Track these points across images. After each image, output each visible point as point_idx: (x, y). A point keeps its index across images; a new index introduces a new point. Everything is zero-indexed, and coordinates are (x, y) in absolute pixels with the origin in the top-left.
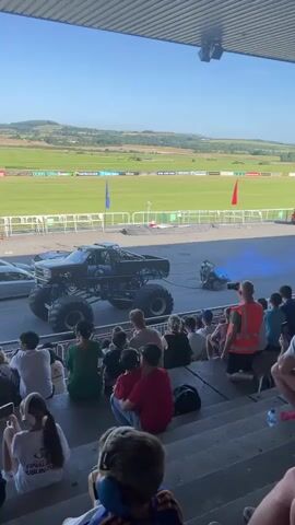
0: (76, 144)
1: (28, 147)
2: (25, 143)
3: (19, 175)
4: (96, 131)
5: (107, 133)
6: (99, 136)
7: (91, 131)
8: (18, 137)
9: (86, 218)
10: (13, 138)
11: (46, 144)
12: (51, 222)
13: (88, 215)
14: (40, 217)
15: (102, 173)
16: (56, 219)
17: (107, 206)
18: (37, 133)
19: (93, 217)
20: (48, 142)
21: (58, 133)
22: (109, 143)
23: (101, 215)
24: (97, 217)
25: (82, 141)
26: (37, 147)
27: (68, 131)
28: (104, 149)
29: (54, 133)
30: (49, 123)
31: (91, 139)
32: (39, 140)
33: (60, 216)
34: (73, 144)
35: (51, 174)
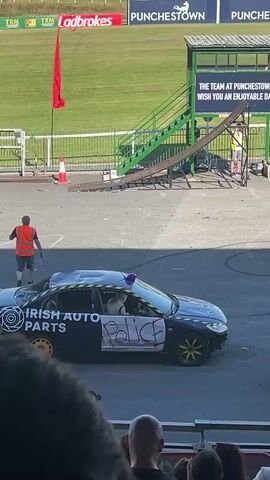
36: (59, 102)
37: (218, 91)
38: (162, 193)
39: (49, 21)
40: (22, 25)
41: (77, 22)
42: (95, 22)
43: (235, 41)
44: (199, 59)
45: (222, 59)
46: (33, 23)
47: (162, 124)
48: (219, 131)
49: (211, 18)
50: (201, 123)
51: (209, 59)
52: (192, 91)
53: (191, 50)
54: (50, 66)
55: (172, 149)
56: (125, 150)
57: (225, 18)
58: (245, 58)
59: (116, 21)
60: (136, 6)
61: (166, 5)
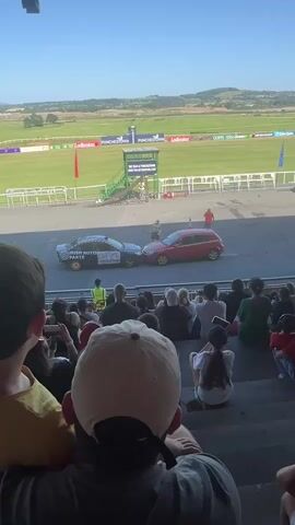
0: (253, 107)
1: (211, 113)
2: (208, 110)
3: (201, 139)
4: (274, 93)
5: (284, 94)
6: (276, 98)
7: (268, 93)
8: (202, 105)
9: (258, 177)
10: (198, 106)
11: (225, 110)
12: (227, 181)
13: (261, 174)
14: (218, 178)
15: (277, 134)
16: (232, 178)
17: (281, 165)
18: (219, 99)
19: (266, 176)
21: (237, 98)
22: (285, 104)
23: (273, 175)
24: (269, 176)
25: (259, 104)
26: (217, 113)
27: (248, 95)
28: (280, 110)
29: (234, 98)
30: (230, 89)
31: (268, 101)
32: (220, 106)
33: (235, 176)
34: (249, 108)
35: (229, 137)
36: (77, 175)
37: (135, 168)
38: (118, 207)
39: (71, 146)
40: (62, 147)
41: (82, 145)
42: (89, 145)
43: (140, 149)
44: (128, 157)
45: (136, 156)
46: (65, 147)
47: (116, 182)
48: (137, 182)
49: (131, 141)
50: (130, 180)
51: (131, 156)
52: (126, 169)
53: (125, 154)
54: (73, 162)
55: (120, 190)
56: (103, 192)
57: (136, 141)
58: (144, 156)
59: (96, 144)
60: (103, 139)
61: (115, 138)
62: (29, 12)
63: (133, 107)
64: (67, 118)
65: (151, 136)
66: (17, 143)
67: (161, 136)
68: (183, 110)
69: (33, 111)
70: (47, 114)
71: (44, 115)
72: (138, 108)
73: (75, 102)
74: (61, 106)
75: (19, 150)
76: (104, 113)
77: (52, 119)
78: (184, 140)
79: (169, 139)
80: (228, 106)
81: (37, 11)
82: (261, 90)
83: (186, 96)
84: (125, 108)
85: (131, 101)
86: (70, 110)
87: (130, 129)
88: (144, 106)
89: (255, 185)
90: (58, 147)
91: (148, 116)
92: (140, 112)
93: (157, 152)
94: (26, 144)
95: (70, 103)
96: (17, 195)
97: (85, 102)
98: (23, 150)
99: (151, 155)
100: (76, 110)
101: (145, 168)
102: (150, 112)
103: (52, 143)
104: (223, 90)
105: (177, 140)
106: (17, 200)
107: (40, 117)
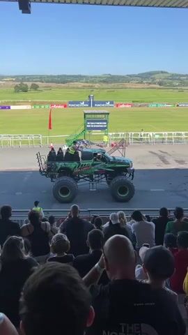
0: (178, 85)
1: (148, 88)
2: (146, 86)
3: (140, 106)
8: (142, 83)
9: (179, 134)
10: (139, 83)
11: (158, 86)
12: (157, 136)
13: (183, 133)
14: (151, 134)
16: (161, 135)
18: (154, 79)
19: (186, 134)
20: (160, 85)
21: (168, 79)
25: (182, 83)
26: (152, 88)
27: (174, 77)
29: (164, 79)
30: (162, 72)
32: (155, 84)
33: (163, 133)
34: (176, 86)
35: (160, 105)
36: (50, 128)
37: (92, 125)
39: (47, 106)
40: (40, 107)
41: (55, 107)
42: (60, 107)
43: (96, 112)
44: (87, 116)
45: (93, 116)
46: (43, 107)
47: (78, 133)
49: (90, 106)
50: (88, 133)
51: (90, 116)
52: (85, 125)
53: (85, 114)
54: (48, 119)
56: (67, 141)
57: (93, 106)
58: (98, 116)
59: (65, 106)
60: (70, 103)
61: (78, 103)
62: (23, 12)
63: (93, 82)
64: (45, 87)
65: (104, 103)
66: (9, 102)
67: (112, 103)
68: (128, 85)
69: (22, 81)
70: (31, 83)
71: (29, 84)
72: (96, 83)
73: (51, 76)
74: (42, 79)
75: (9, 108)
76: (72, 84)
77: (35, 87)
78: (127, 106)
79: (117, 106)
80: (160, 84)
81: (29, 12)
82: (184, 74)
83: (130, 76)
84: (87, 82)
85: (91, 77)
86: (48, 82)
87: (89, 97)
88: (101, 81)
89: (178, 140)
90: (38, 107)
91: (103, 89)
92: (97, 85)
93: (108, 114)
94: (14, 104)
95: (48, 77)
96: (6, 139)
97: (58, 76)
98: (12, 107)
99: (103, 116)
100: (52, 82)
101: (99, 124)
102: (105, 85)
103: (34, 104)
104: (157, 73)
105: (123, 106)
106: (5, 142)
107: (26, 85)
